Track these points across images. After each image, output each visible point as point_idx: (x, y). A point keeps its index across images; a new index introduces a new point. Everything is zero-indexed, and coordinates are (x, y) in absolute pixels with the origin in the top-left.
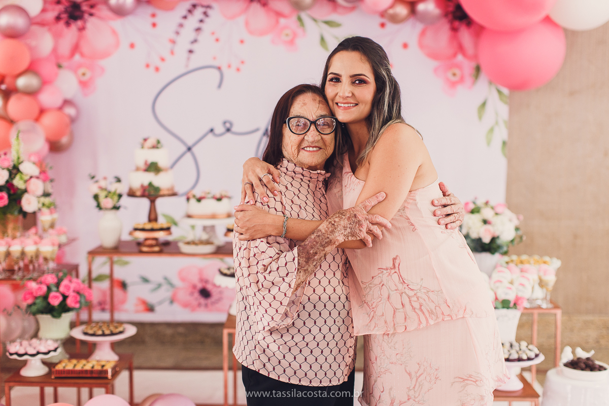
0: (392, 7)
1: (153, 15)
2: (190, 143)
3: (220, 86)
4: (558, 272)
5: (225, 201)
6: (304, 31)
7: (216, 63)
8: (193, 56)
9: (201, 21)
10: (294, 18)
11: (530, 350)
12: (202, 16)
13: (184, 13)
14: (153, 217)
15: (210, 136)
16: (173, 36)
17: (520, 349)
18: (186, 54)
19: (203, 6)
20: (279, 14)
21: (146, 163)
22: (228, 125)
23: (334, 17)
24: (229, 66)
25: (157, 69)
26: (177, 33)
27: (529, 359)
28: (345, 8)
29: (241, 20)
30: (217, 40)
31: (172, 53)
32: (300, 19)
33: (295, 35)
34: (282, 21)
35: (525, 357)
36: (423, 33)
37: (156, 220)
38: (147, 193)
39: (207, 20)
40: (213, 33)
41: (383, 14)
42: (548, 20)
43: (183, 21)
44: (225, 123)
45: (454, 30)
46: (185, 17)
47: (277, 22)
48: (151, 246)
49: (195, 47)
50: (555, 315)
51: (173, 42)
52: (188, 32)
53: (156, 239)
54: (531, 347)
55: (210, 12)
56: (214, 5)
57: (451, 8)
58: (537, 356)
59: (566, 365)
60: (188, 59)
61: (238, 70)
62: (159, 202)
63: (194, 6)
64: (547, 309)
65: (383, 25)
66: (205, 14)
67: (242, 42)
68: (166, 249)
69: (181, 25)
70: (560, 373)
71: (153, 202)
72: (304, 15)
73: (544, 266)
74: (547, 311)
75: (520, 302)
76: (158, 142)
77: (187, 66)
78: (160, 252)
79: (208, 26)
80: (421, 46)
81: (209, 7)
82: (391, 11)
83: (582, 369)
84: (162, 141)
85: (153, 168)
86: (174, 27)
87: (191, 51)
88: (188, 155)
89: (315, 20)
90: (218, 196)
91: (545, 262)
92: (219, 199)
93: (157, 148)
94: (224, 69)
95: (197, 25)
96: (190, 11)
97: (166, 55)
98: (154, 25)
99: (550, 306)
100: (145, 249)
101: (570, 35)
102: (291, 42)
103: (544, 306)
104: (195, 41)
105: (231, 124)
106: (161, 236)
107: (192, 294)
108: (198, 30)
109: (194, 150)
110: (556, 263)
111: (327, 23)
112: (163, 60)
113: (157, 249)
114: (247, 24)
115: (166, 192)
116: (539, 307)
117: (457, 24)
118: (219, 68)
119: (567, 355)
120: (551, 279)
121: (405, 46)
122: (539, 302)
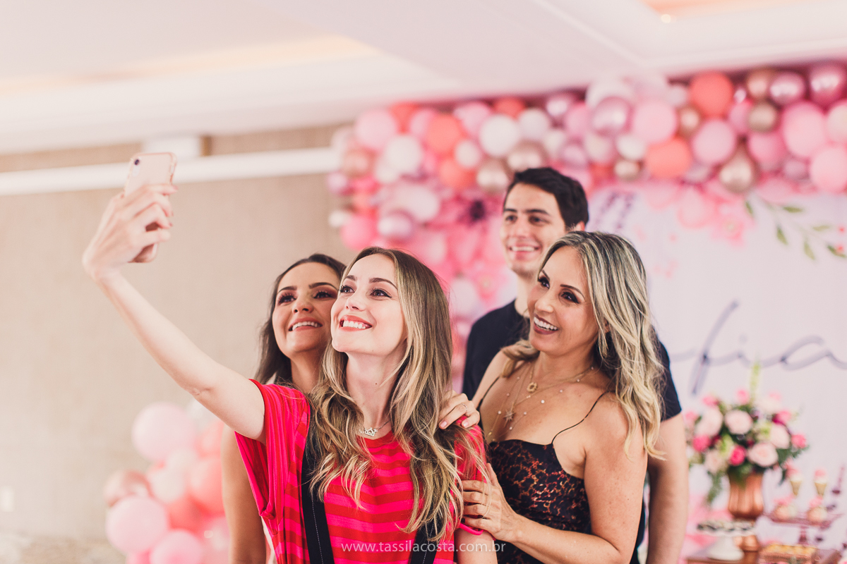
6: (753, 219)
9: (623, 215)
10: (740, 206)
12: (623, 210)
13: (600, 204)
19: (624, 196)
23: (796, 201)
29: (673, 210)
32: (749, 207)
33: (741, 229)
34: (725, 210)
39: (630, 213)
43: (600, 216)
47: (717, 211)
55: (633, 203)
66: (628, 206)
67: (673, 238)
72: (750, 200)
89: (768, 205)
95: (618, 219)
96: (609, 203)
102: (736, 237)
114: (680, 215)
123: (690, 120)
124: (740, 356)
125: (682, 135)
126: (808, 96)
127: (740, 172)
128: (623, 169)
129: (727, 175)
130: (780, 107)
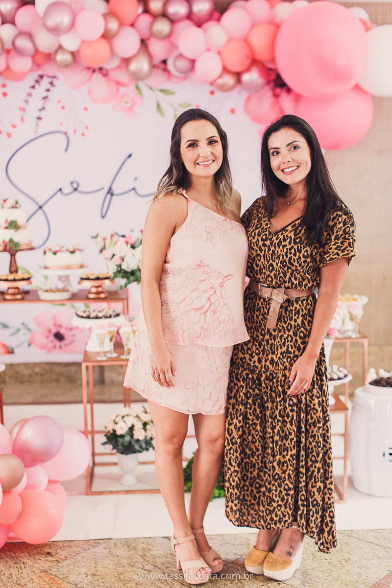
0: (220, 77)
1: (4, 86)
2: (41, 203)
3: (66, 150)
4: (365, 307)
5: (77, 253)
6: (142, 98)
7: (63, 129)
8: (41, 122)
9: (48, 90)
10: (133, 87)
11: (340, 371)
12: (48, 86)
13: (32, 83)
14: (13, 269)
15: (59, 194)
16: (23, 105)
17: (332, 371)
18: (35, 121)
19: (48, 77)
20: (119, 84)
21: (6, 221)
22: (75, 185)
23: (168, 86)
24: (75, 132)
25: (9, 135)
26: (27, 102)
27: (339, 379)
28: (178, 78)
29: (84, 89)
30: (63, 108)
31: (22, 120)
32: (137, 88)
33: (134, 103)
34: (122, 89)
35: (336, 377)
36: (248, 99)
37: (16, 271)
38: (8, 248)
39: (52, 89)
40: (59, 102)
41: (212, 84)
42: (357, 87)
43: (32, 91)
44: (72, 183)
45: (276, 96)
46: (33, 87)
47: (118, 90)
48: (14, 294)
49: (43, 114)
50: (363, 344)
51: (23, 110)
52: (36, 101)
53: (17, 288)
54: (341, 369)
55: (55, 82)
56: (59, 75)
57: (273, 77)
58: (346, 376)
59: (371, 383)
60: (37, 125)
61: (83, 134)
62: (19, 256)
63: (41, 77)
64: (356, 338)
65: (212, 93)
66: (51, 83)
67: (86, 109)
68: (27, 297)
69: (30, 95)
70: (366, 391)
71: (13, 255)
72: (141, 85)
73: (353, 303)
74: (356, 341)
75: (332, 333)
76: (17, 203)
77: (36, 132)
78: (22, 299)
79: (53, 95)
80: (247, 111)
81: (54, 77)
82: (220, 81)
83: (384, 386)
84: (20, 202)
85: (13, 225)
86: (23, 96)
87: (39, 118)
88: (40, 212)
89: (151, 89)
90: (71, 249)
91: (354, 300)
92: (73, 252)
93: (16, 208)
94: (70, 134)
95: (45, 94)
96: (37, 82)
97: (17, 122)
98: (5, 94)
99: (359, 336)
100: (8, 297)
101: (378, 102)
102: (131, 109)
103: (354, 336)
104: (43, 108)
105: (78, 185)
106: (23, 285)
107: (47, 337)
108: (45, 98)
109: (45, 208)
110: (364, 300)
111: (162, 91)
112: (14, 126)
113: (19, 297)
114: (90, 92)
115: (25, 247)
116: (350, 338)
117: (278, 90)
118: (66, 133)
119: (372, 376)
120: (359, 313)
121: (233, 111)
122: (350, 333)
123: (113, 25)
124: (134, 189)
125: (107, 36)
126: (189, 16)
127: (141, 65)
128: (61, 57)
129: (133, 67)
130: (173, 21)
